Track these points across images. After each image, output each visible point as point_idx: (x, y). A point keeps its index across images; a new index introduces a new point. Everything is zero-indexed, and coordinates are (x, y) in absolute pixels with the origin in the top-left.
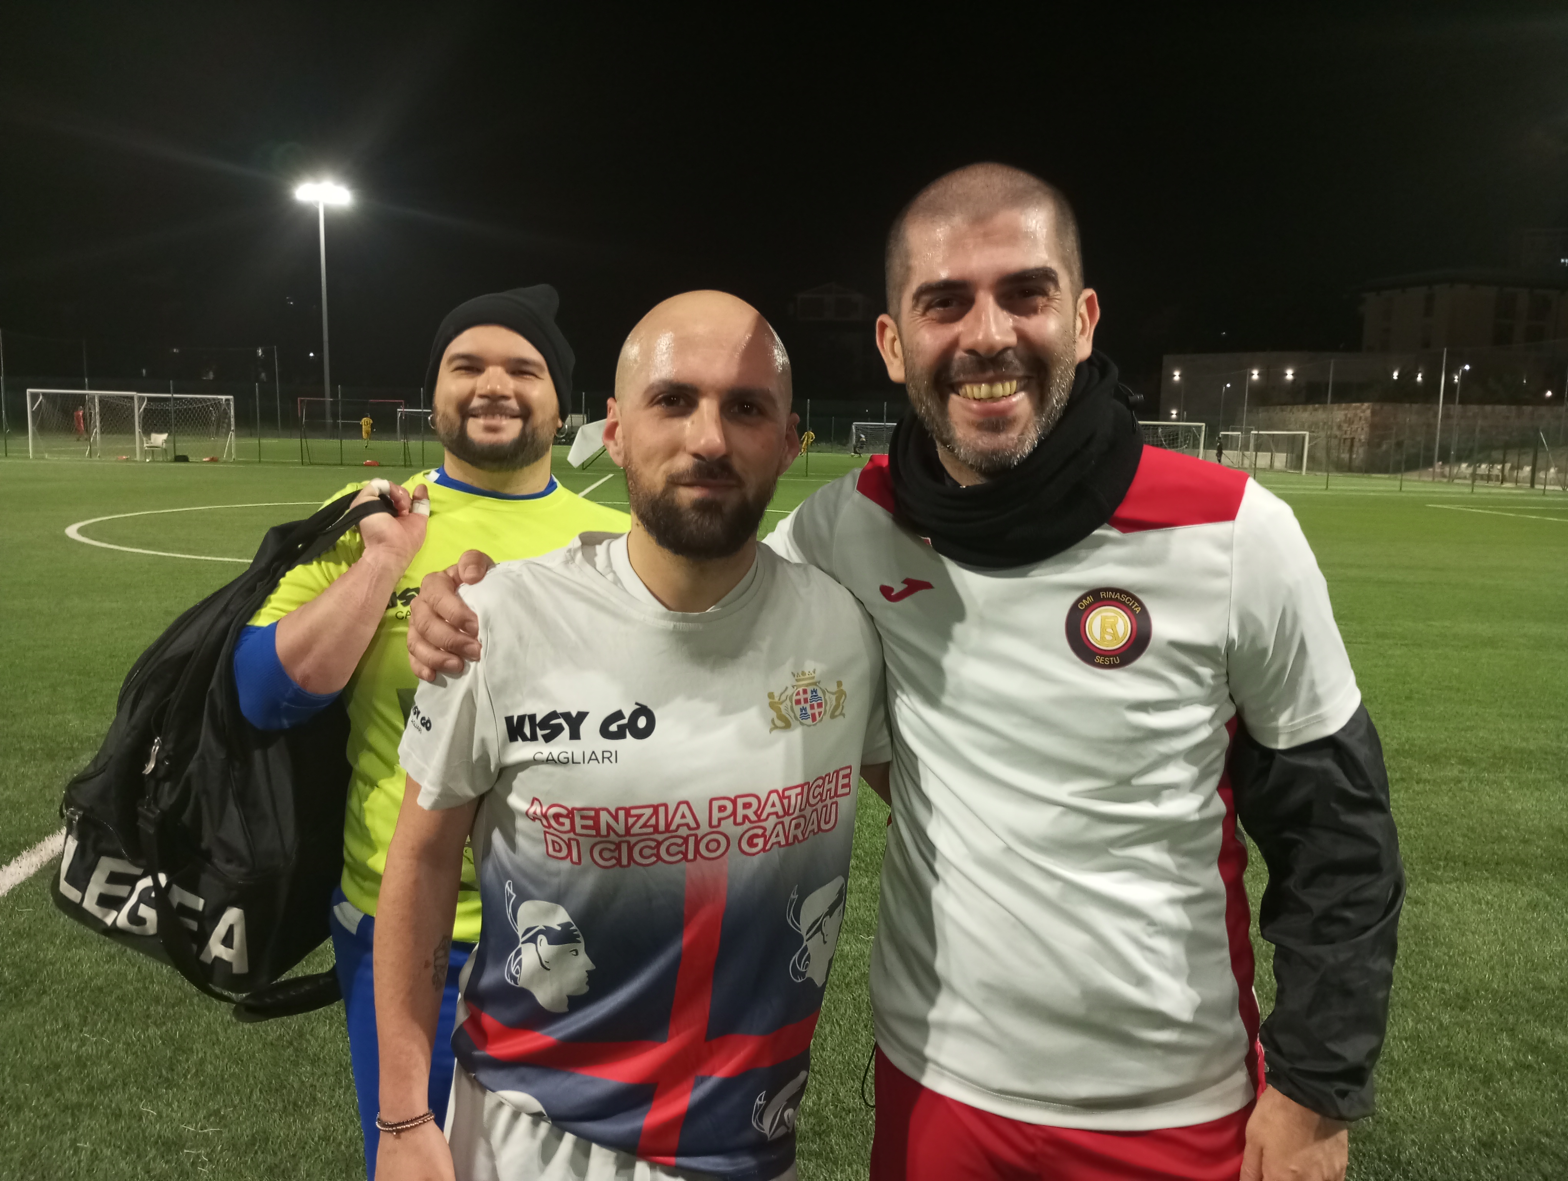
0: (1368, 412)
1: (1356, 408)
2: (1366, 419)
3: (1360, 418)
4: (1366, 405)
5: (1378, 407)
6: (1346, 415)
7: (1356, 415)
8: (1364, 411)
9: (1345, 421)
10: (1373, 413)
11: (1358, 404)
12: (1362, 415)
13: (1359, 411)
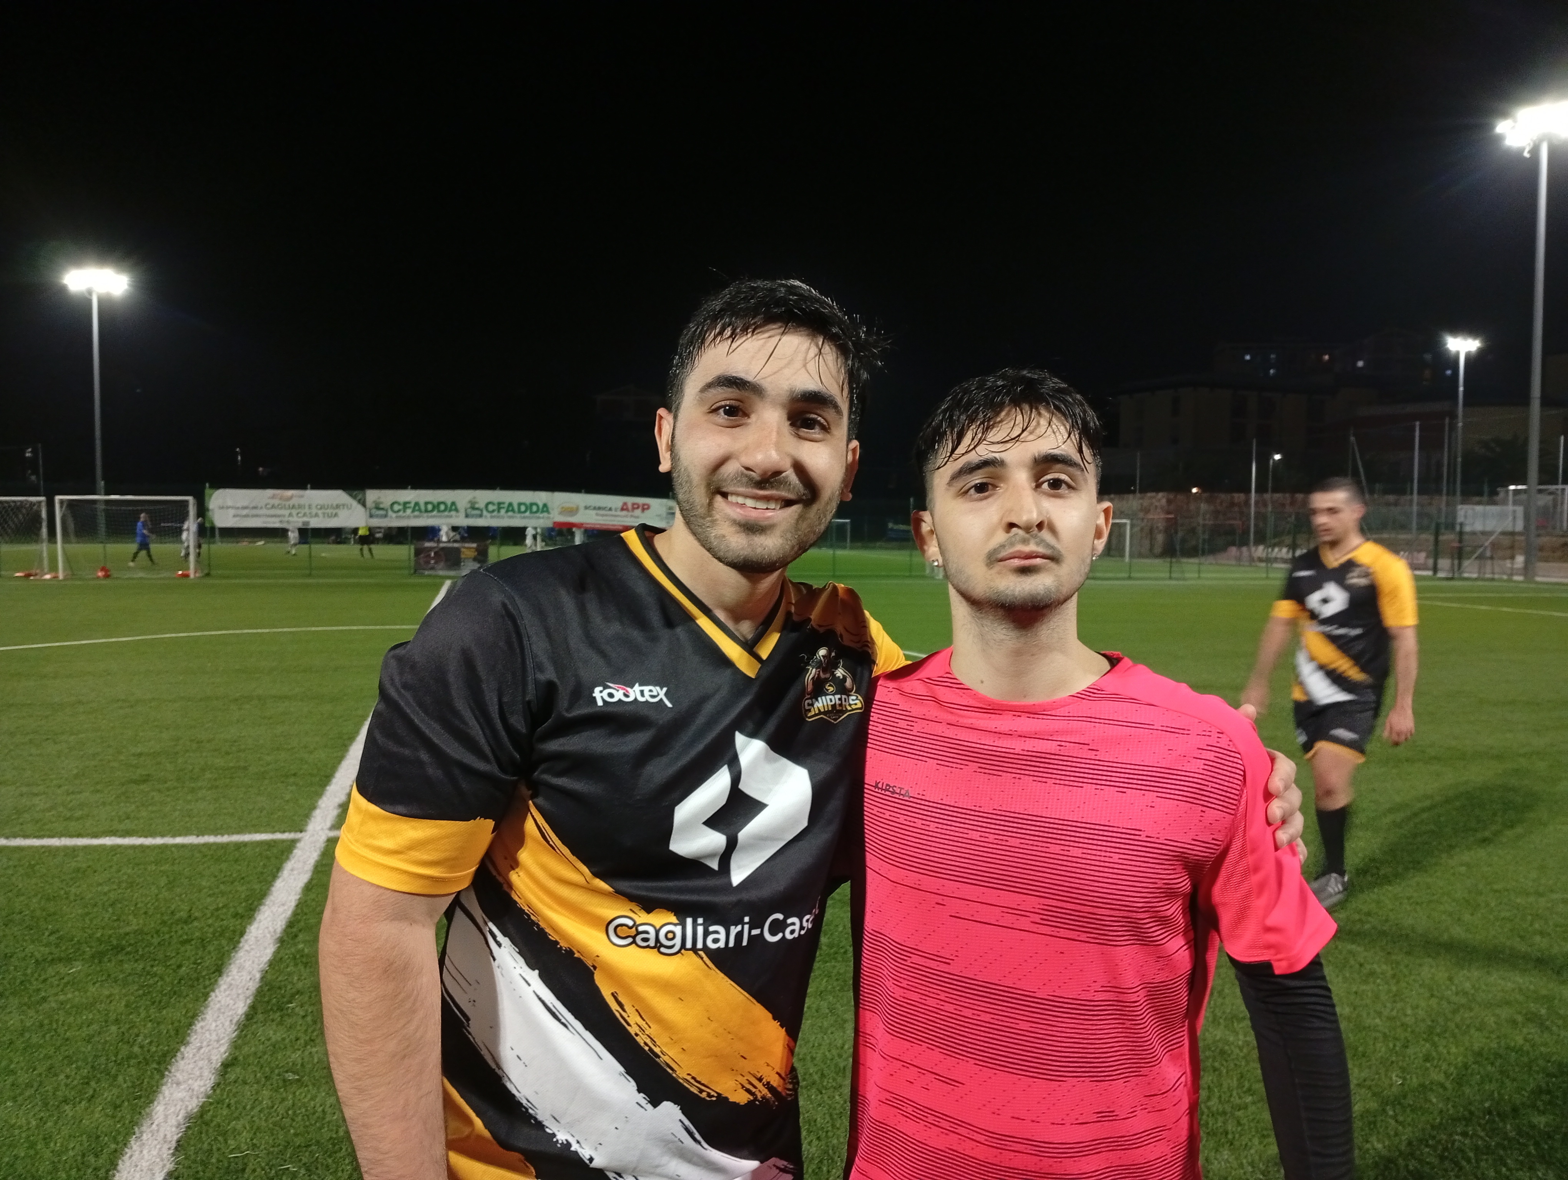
0: (1164, 501)
1: (1151, 498)
2: (1162, 508)
3: (1156, 507)
4: (1160, 495)
5: (1171, 496)
6: (1142, 505)
7: (1152, 504)
8: (1159, 500)
9: (1141, 510)
10: (1169, 502)
11: (1153, 494)
12: (1157, 504)
13: (1154, 500)
